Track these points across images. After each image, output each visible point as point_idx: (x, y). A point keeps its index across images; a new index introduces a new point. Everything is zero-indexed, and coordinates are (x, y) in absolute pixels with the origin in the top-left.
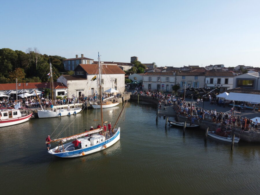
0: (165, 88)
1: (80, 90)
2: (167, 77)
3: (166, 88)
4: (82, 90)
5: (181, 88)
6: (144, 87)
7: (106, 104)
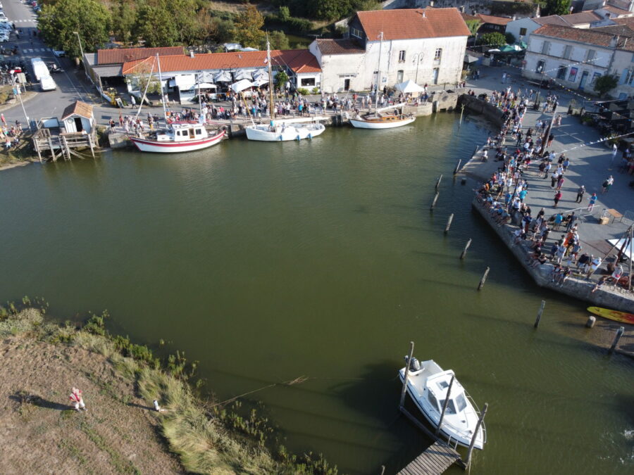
0: (577, 80)
1: (349, 76)
2: (590, 50)
3: (579, 80)
4: (352, 76)
5: (620, 87)
6: (527, 65)
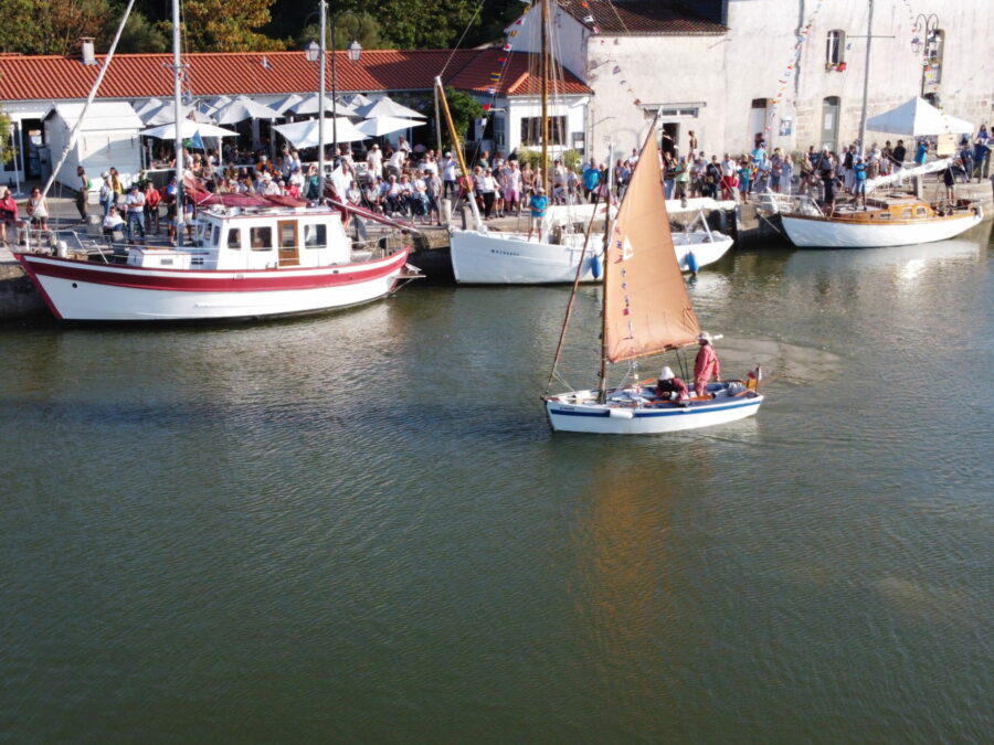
1: (674, 113)
4: (683, 112)
7: (886, 219)
